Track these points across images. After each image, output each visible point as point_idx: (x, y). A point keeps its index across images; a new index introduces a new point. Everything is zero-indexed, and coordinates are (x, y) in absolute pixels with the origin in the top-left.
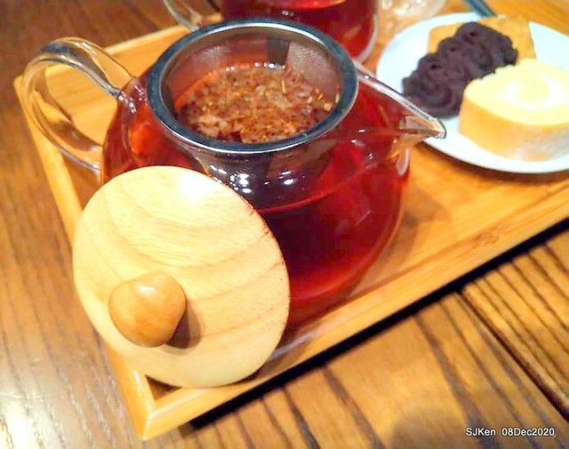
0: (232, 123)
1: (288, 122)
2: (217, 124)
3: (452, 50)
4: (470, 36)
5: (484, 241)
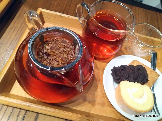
0: (51, 52)
1: (62, 60)
2: (48, 50)
3: (131, 69)
4: (138, 69)
5: (87, 119)
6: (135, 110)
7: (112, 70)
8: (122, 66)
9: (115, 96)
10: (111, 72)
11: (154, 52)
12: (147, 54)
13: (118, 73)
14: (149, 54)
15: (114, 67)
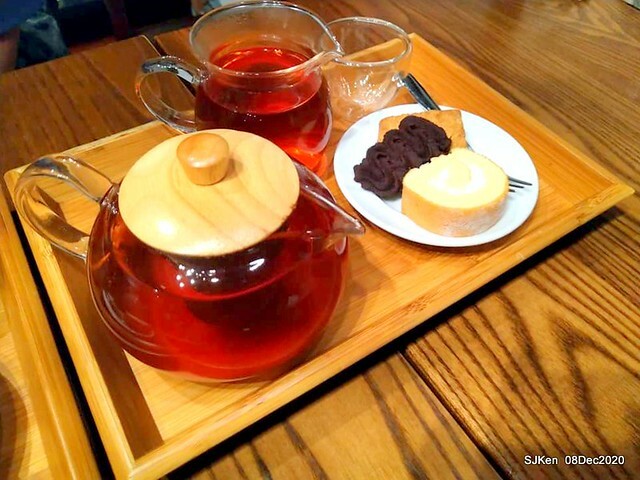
3: (395, 141)
4: (410, 129)
5: (414, 309)
6: (486, 209)
7: (357, 180)
8: (371, 151)
9: (418, 224)
10: (359, 185)
11: (405, 77)
12: (394, 89)
13: (377, 172)
14: (399, 85)
15: (356, 168)
